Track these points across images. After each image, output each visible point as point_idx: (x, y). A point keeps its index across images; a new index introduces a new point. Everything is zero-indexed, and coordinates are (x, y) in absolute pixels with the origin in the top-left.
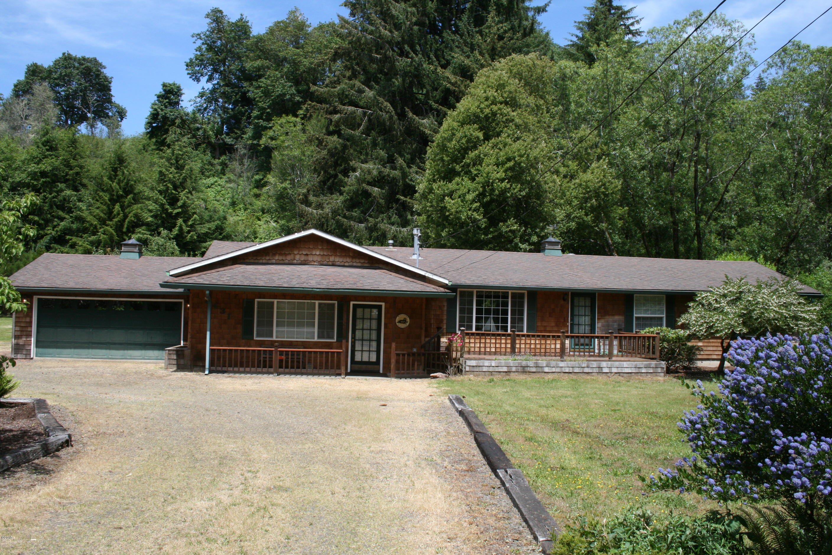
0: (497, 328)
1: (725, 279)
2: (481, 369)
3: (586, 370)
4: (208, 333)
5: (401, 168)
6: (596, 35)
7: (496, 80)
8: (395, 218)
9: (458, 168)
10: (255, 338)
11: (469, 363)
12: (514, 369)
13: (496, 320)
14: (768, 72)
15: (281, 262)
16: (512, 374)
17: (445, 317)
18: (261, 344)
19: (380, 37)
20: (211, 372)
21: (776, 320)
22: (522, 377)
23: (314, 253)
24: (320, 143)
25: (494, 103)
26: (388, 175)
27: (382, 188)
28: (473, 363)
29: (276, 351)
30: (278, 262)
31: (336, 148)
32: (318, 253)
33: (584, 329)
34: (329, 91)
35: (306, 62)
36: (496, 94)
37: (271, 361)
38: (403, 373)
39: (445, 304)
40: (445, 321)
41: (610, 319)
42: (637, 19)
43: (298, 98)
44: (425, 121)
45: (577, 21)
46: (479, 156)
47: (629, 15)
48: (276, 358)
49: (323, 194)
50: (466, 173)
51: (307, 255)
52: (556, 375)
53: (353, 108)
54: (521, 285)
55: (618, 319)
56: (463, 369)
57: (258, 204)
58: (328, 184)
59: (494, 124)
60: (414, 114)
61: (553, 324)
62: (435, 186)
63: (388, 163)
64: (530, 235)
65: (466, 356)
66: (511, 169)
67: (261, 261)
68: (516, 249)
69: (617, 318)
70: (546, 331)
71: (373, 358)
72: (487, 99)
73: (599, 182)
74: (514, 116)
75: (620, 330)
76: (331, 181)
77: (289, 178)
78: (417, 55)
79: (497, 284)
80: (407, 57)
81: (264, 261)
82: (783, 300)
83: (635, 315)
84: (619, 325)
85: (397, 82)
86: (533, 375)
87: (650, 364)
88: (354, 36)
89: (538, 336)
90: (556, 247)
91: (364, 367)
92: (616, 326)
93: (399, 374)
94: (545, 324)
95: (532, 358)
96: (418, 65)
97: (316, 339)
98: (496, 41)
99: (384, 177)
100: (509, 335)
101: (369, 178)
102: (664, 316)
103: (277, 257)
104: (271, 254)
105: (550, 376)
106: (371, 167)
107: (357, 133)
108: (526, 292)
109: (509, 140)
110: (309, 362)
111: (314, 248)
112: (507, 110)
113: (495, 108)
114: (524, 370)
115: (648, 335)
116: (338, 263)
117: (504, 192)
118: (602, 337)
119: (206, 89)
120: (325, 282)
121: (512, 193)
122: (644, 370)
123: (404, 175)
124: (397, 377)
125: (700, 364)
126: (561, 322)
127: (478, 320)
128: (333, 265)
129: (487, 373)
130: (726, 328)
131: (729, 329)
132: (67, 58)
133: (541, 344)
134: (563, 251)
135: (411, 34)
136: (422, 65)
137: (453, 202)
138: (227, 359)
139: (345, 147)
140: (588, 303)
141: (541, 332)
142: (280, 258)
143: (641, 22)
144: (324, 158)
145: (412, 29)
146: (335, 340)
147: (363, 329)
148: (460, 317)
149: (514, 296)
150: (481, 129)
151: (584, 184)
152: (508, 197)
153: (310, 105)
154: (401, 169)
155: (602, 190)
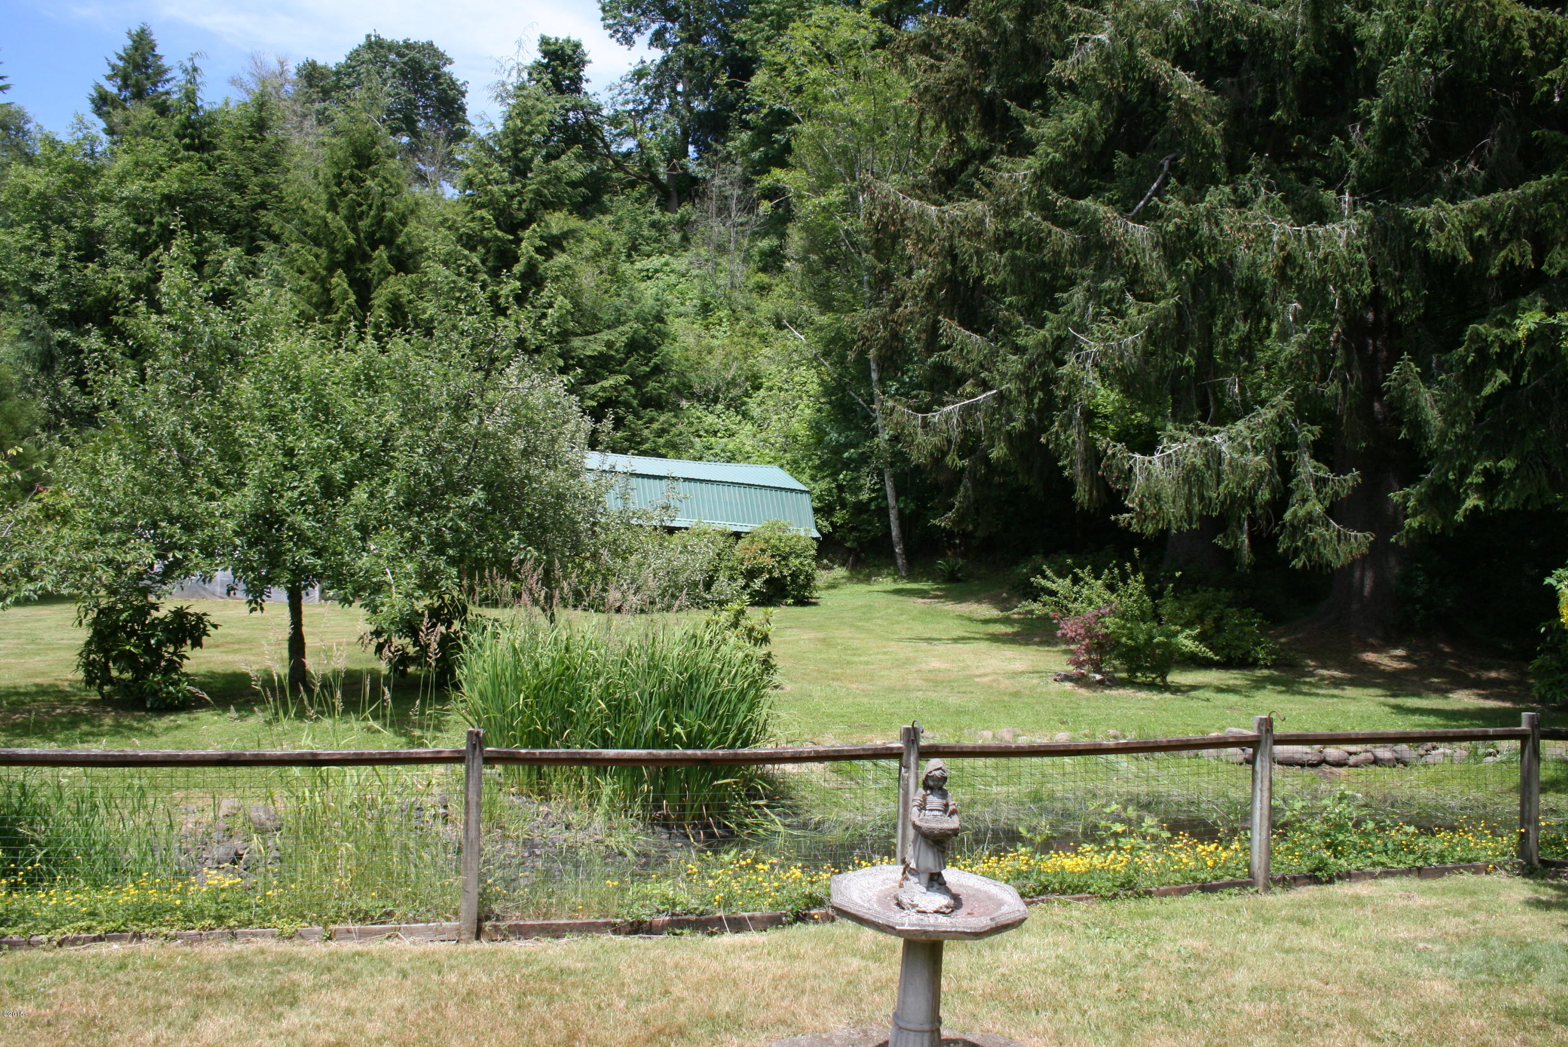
57: (765, 307)
119: (648, 62)
132: (375, 46)
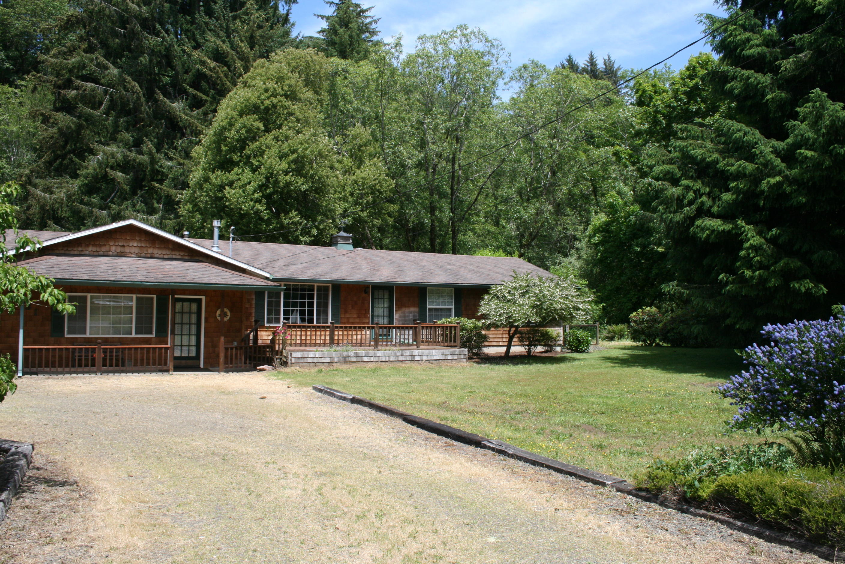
0: (303, 320)
1: (513, 274)
2: (305, 361)
3: (401, 358)
4: (21, 332)
5: (150, 153)
6: (349, 32)
7: (276, 73)
8: (140, 206)
9: (236, 158)
10: (66, 336)
11: (295, 355)
12: (336, 360)
13: (302, 313)
14: (510, 84)
15: (95, 253)
16: (334, 364)
17: (253, 310)
18: (73, 341)
19: (127, 10)
20: (24, 374)
21: (563, 310)
22: (345, 367)
23: (131, 245)
24: (46, 120)
25: (274, 95)
26: (134, 160)
27: (127, 174)
28: (299, 355)
29: (99, 348)
30: (92, 253)
31: (69, 127)
32: (135, 245)
33: (383, 321)
34: (61, 62)
35: (18, 24)
36: (276, 86)
37: (93, 360)
38: (232, 367)
39: (254, 297)
40: (253, 315)
41: (406, 310)
42: (375, 18)
43: (8, 65)
44: (175, 105)
45: (316, 14)
46: (260, 148)
47: (367, 14)
48: (99, 356)
49: (50, 177)
50: (246, 164)
51: (123, 246)
52: (374, 364)
53: (94, 85)
54: (328, 278)
55: (412, 311)
56: (289, 361)
58: (55, 165)
59: (274, 116)
60: (164, 96)
61: (355, 316)
62: (212, 177)
63: (133, 146)
64: (311, 228)
65: (288, 348)
66: (295, 161)
67: (72, 252)
68: (296, 241)
69: (412, 309)
70: (348, 322)
71: (193, 354)
72: (266, 90)
73: (375, 180)
74: (294, 109)
75: (415, 320)
76: (58, 162)
77: (5, 156)
78: (168, 35)
79: (305, 277)
80: (158, 35)
81: (76, 252)
82: (565, 293)
83: (428, 307)
84: (414, 316)
85: (144, 59)
86: (353, 364)
87: (455, 351)
88: (96, 6)
89: (341, 327)
90: (347, 242)
91: (183, 362)
92: (411, 317)
93: (227, 368)
94: (348, 316)
95: (350, 348)
96: (170, 45)
97: (134, 335)
98: (255, 29)
99: (128, 162)
100: (328, 327)
101: (111, 161)
102: (453, 307)
103: (90, 249)
104: (83, 245)
105: (369, 365)
106: (115, 150)
107: (97, 113)
108: (330, 285)
109: (291, 133)
110: (130, 359)
111: (132, 240)
112: (288, 103)
113: (275, 100)
114: (345, 360)
115: (446, 324)
116: (156, 256)
117: (288, 184)
118: (398, 328)
120: (152, 275)
121: (296, 187)
122: (450, 357)
123: (153, 161)
124: (227, 372)
125: (487, 350)
126: (362, 313)
127: (286, 313)
128: (152, 257)
129: (311, 364)
130: (524, 318)
131: (526, 319)
133: (343, 335)
134: (355, 246)
135: (162, 11)
136: (174, 46)
137: (233, 191)
138: (44, 359)
139: (80, 127)
140: (386, 296)
141: (344, 323)
142: (94, 249)
143: (379, 22)
144: (52, 137)
145: (163, 6)
146: (154, 336)
147: (182, 324)
148: (268, 310)
149: (319, 288)
150: (261, 119)
151: (361, 180)
152: (292, 190)
153: (34, 76)
154: (150, 155)
155: (378, 187)
